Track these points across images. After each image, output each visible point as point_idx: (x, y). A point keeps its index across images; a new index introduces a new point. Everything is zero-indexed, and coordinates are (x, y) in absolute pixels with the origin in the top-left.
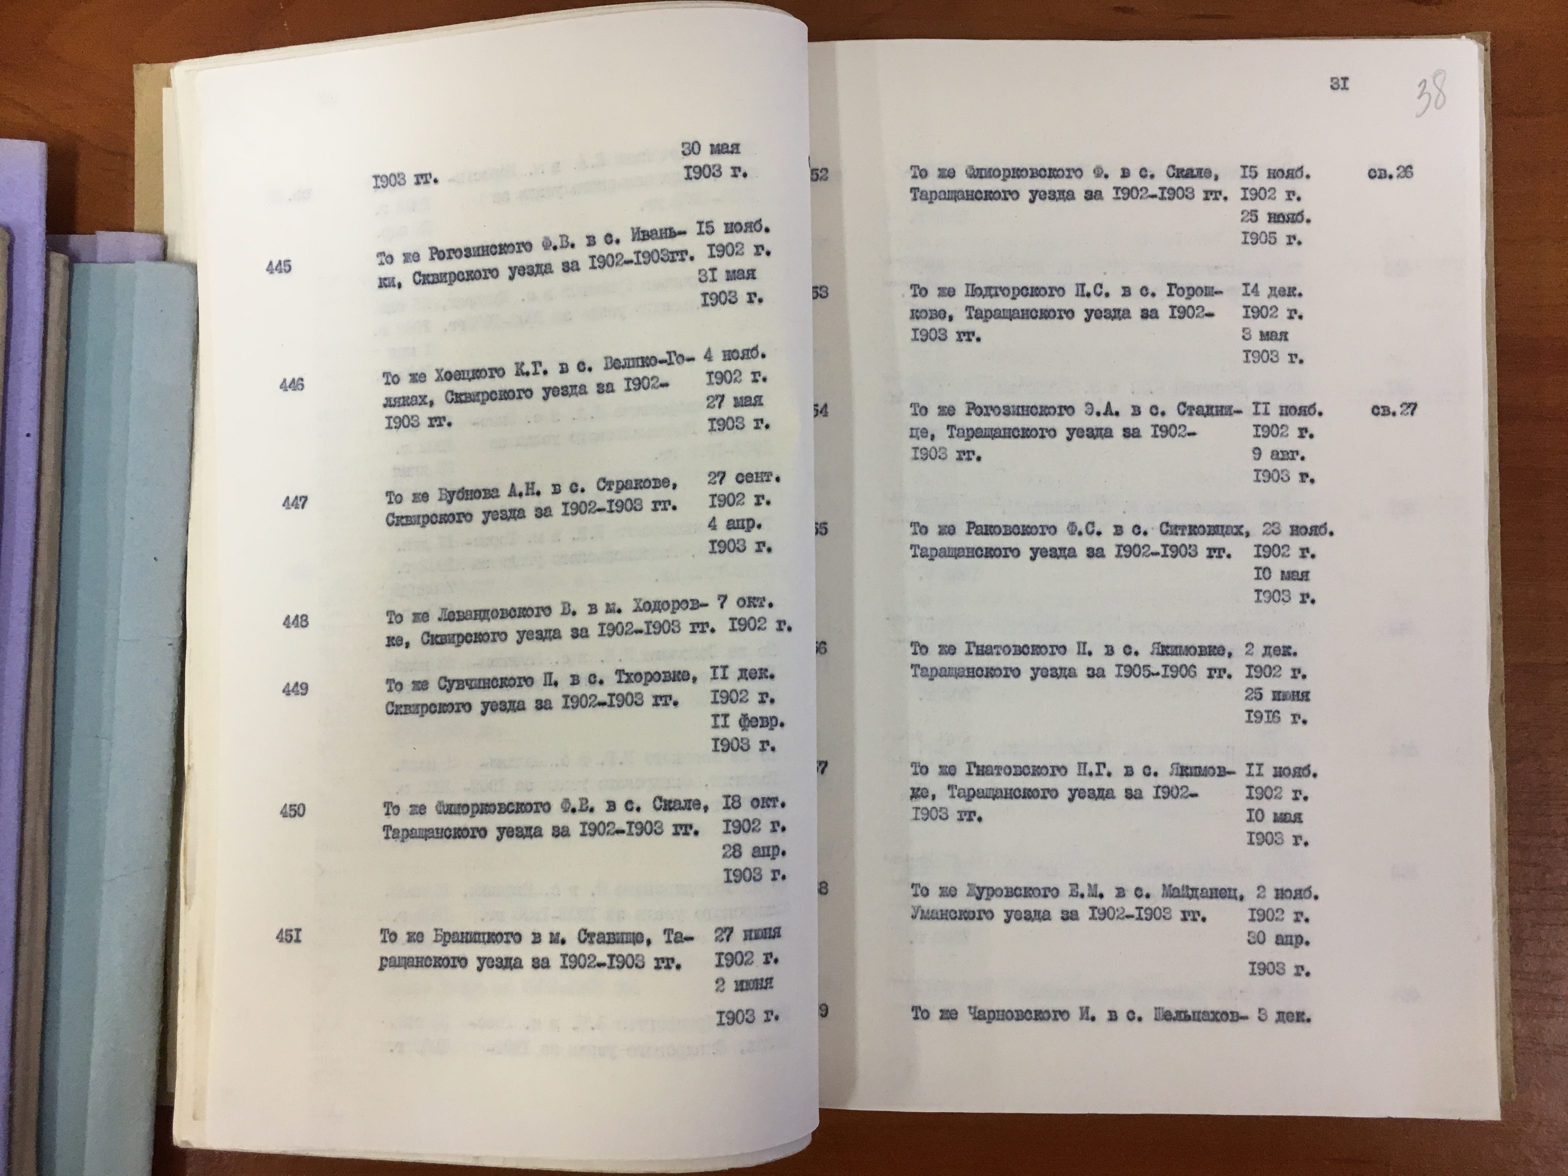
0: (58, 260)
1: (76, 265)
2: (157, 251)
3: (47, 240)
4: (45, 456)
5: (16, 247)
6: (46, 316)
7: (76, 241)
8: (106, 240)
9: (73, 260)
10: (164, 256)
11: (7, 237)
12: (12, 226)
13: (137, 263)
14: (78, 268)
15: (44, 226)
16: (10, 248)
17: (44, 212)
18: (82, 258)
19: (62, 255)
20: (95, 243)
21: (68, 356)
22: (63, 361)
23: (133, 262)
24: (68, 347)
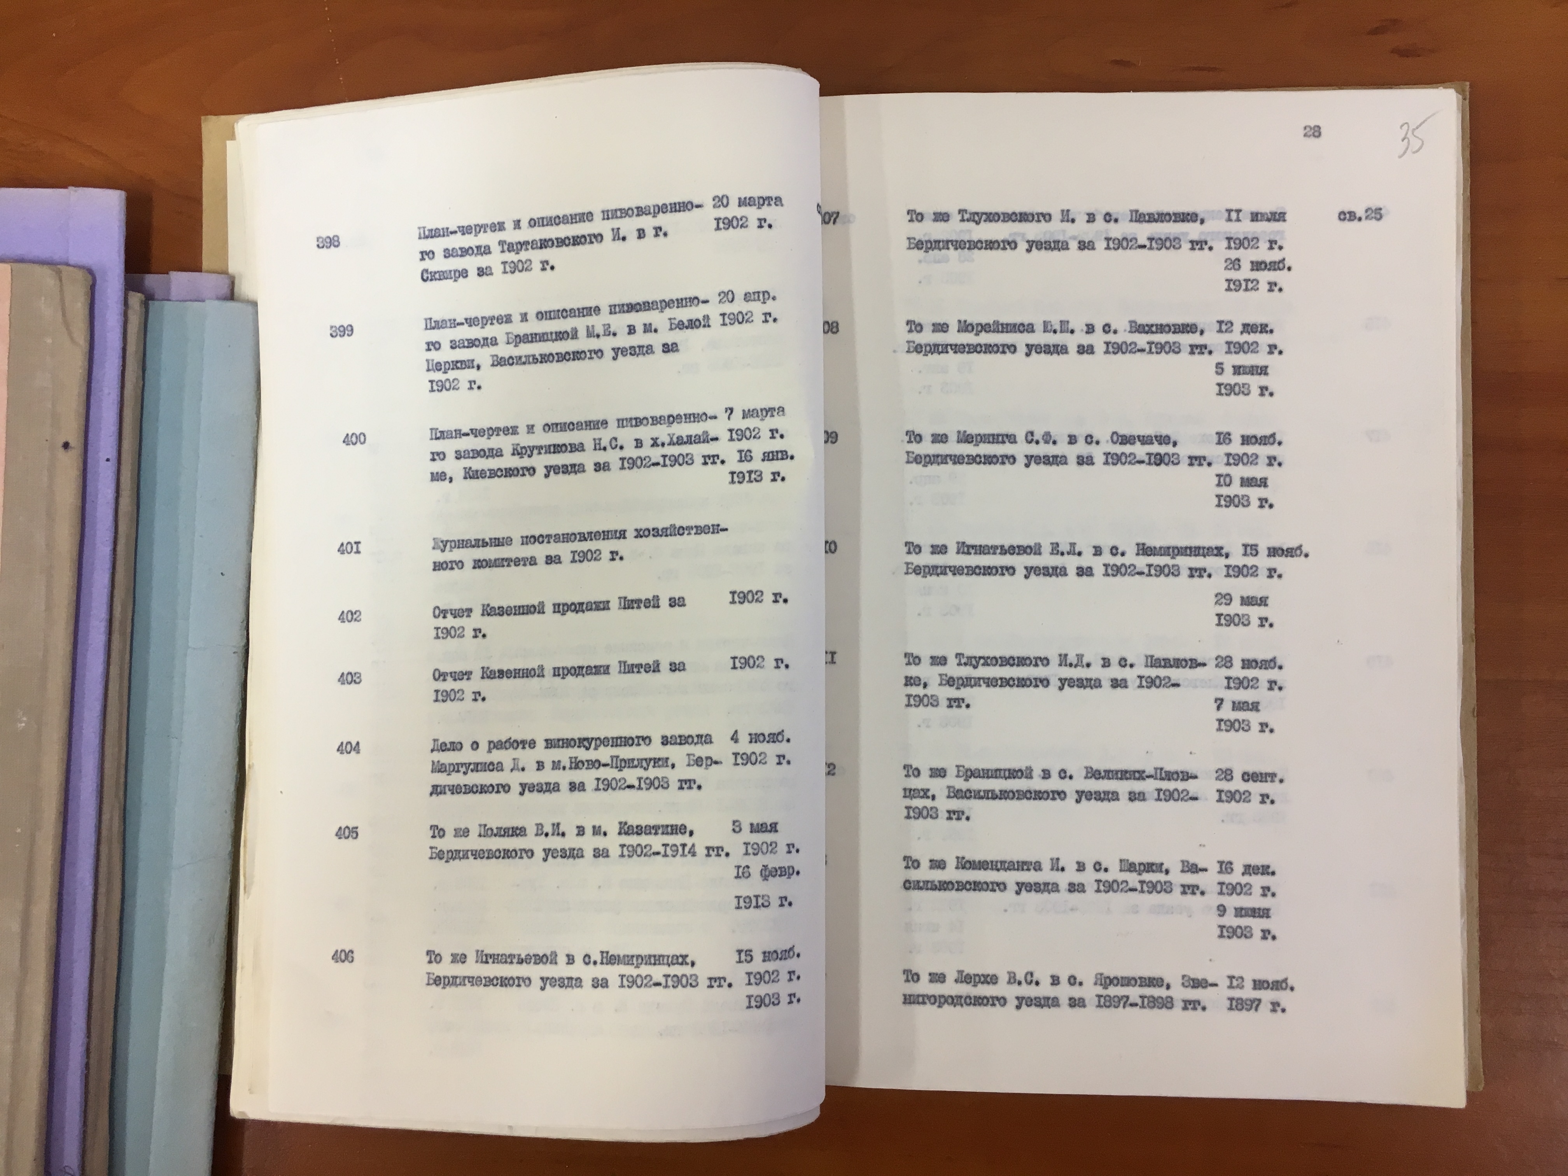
0: (136, 299)
1: (150, 302)
2: (225, 290)
3: (126, 279)
4: (122, 479)
5: (97, 287)
6: (124, 350)
7: (151, 280)
8: (179, 279)
9: (149, 298)
10: (231, 296)
11: (90, 277)
12: (94, 268)
13: (207, 301)
14: (154, 305)
15: (122, 266)
16: (93, 287)
17: (123, 252)
18: (156, 297)
19: (139, 295)
20: (169, 283)
21: (144, 385)
22: (139, 392)
23: (203, 301)
24: (143, 379)
